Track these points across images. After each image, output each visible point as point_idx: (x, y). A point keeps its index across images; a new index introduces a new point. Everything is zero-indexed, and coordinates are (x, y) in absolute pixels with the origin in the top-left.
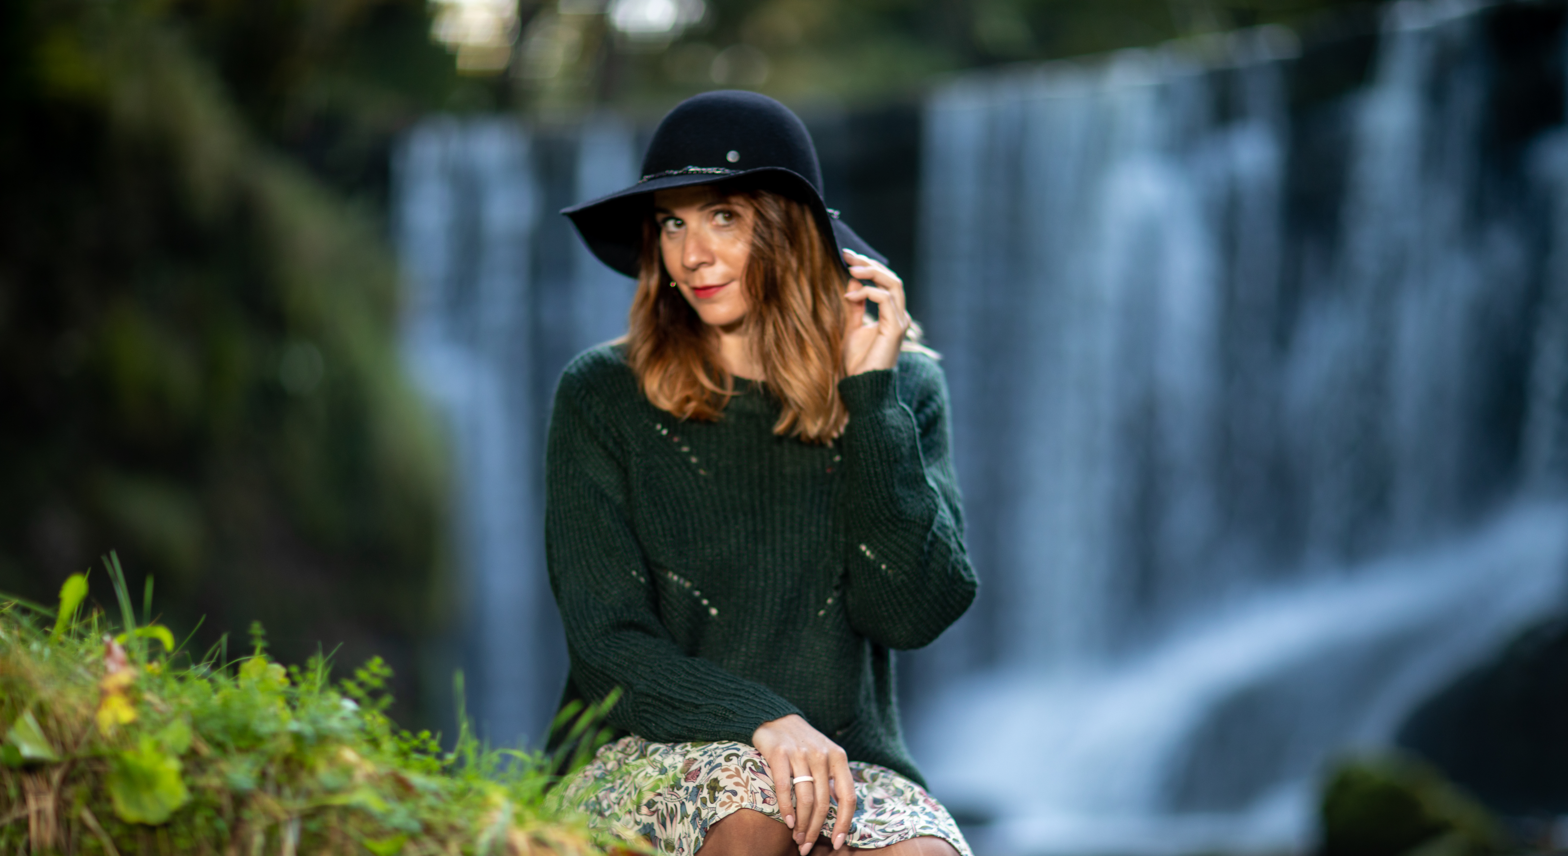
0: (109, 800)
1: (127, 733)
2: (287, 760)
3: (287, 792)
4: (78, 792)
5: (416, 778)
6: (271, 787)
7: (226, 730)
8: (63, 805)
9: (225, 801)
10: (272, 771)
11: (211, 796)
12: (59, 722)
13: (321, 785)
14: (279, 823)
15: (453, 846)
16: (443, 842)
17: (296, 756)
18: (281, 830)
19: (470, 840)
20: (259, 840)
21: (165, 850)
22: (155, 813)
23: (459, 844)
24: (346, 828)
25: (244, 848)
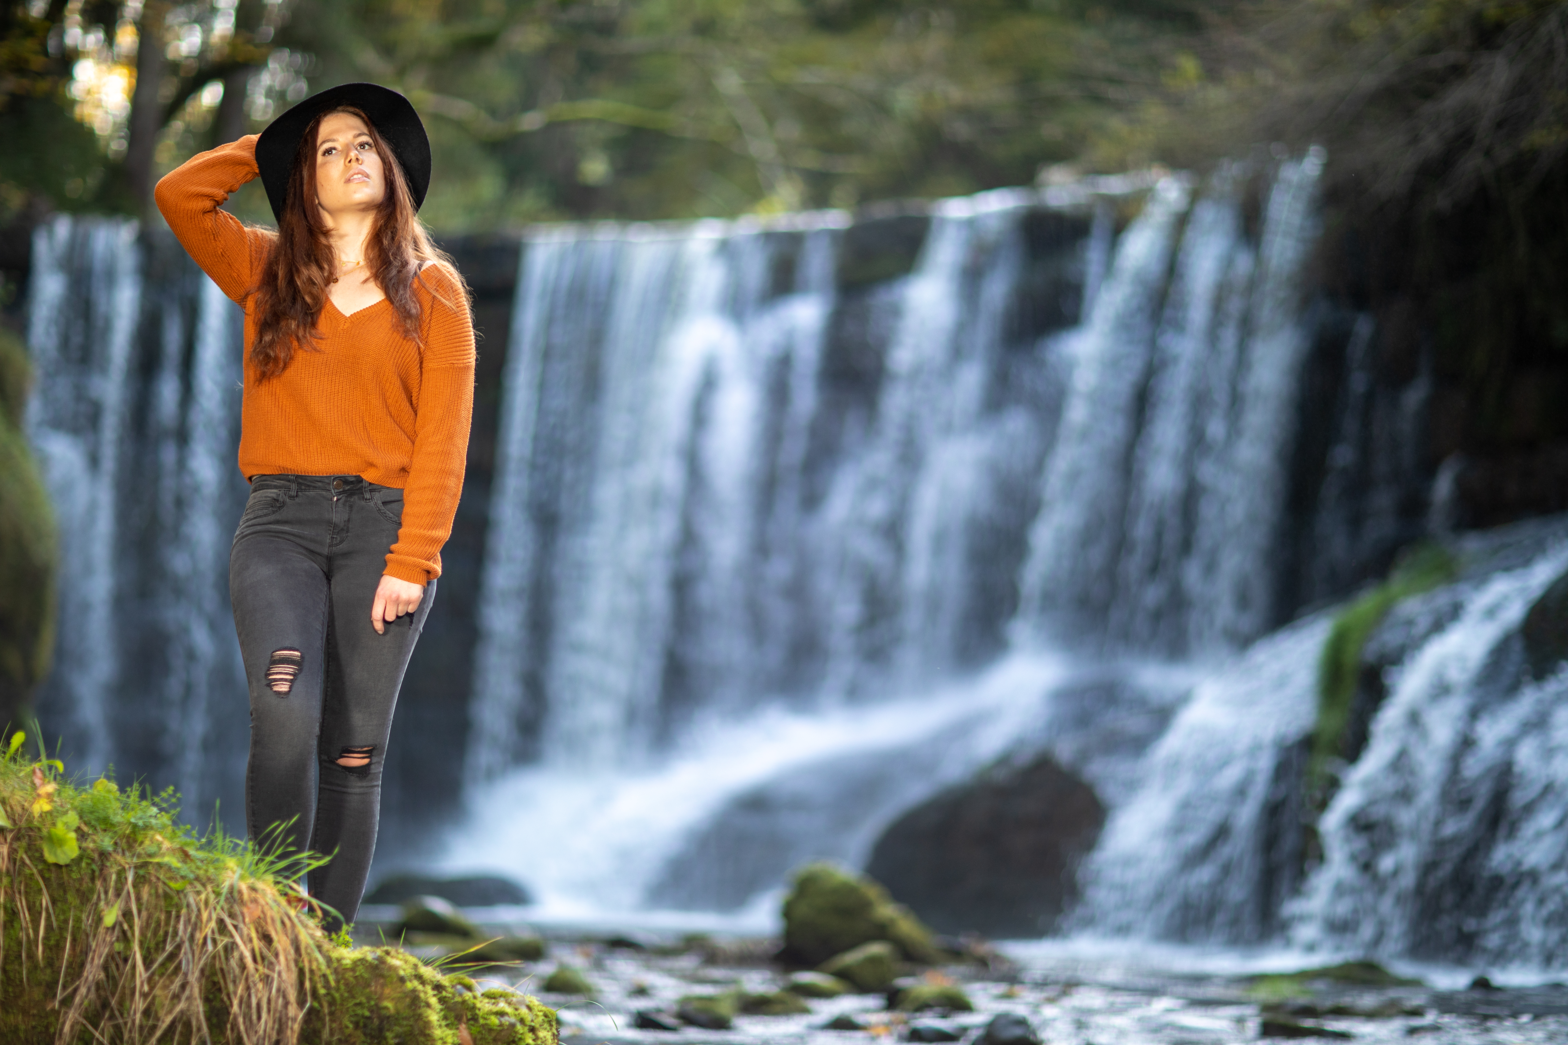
0: (39, 851)
1: (49, 817)
2: (128, 837)
3: (127, 854)
4: (21, 845)
5: (192, 852)
6: (120, 850)
7: (98, 819)
8: (12, 851)
9: (96, 856)
10: (120, 842)
11: (89, 853)
12: (12, 808)
13: (146, 853)
14: (124, 869)
15: (209, 889)
16: (204, 885)
17: (132, 836)
18: (125, 873)
19: (218, 886)
20: (114, 877)
21: (66, 878)
22: (63, 860)
23: (212, 887)
24: (158, 875)
25: (105, 880)
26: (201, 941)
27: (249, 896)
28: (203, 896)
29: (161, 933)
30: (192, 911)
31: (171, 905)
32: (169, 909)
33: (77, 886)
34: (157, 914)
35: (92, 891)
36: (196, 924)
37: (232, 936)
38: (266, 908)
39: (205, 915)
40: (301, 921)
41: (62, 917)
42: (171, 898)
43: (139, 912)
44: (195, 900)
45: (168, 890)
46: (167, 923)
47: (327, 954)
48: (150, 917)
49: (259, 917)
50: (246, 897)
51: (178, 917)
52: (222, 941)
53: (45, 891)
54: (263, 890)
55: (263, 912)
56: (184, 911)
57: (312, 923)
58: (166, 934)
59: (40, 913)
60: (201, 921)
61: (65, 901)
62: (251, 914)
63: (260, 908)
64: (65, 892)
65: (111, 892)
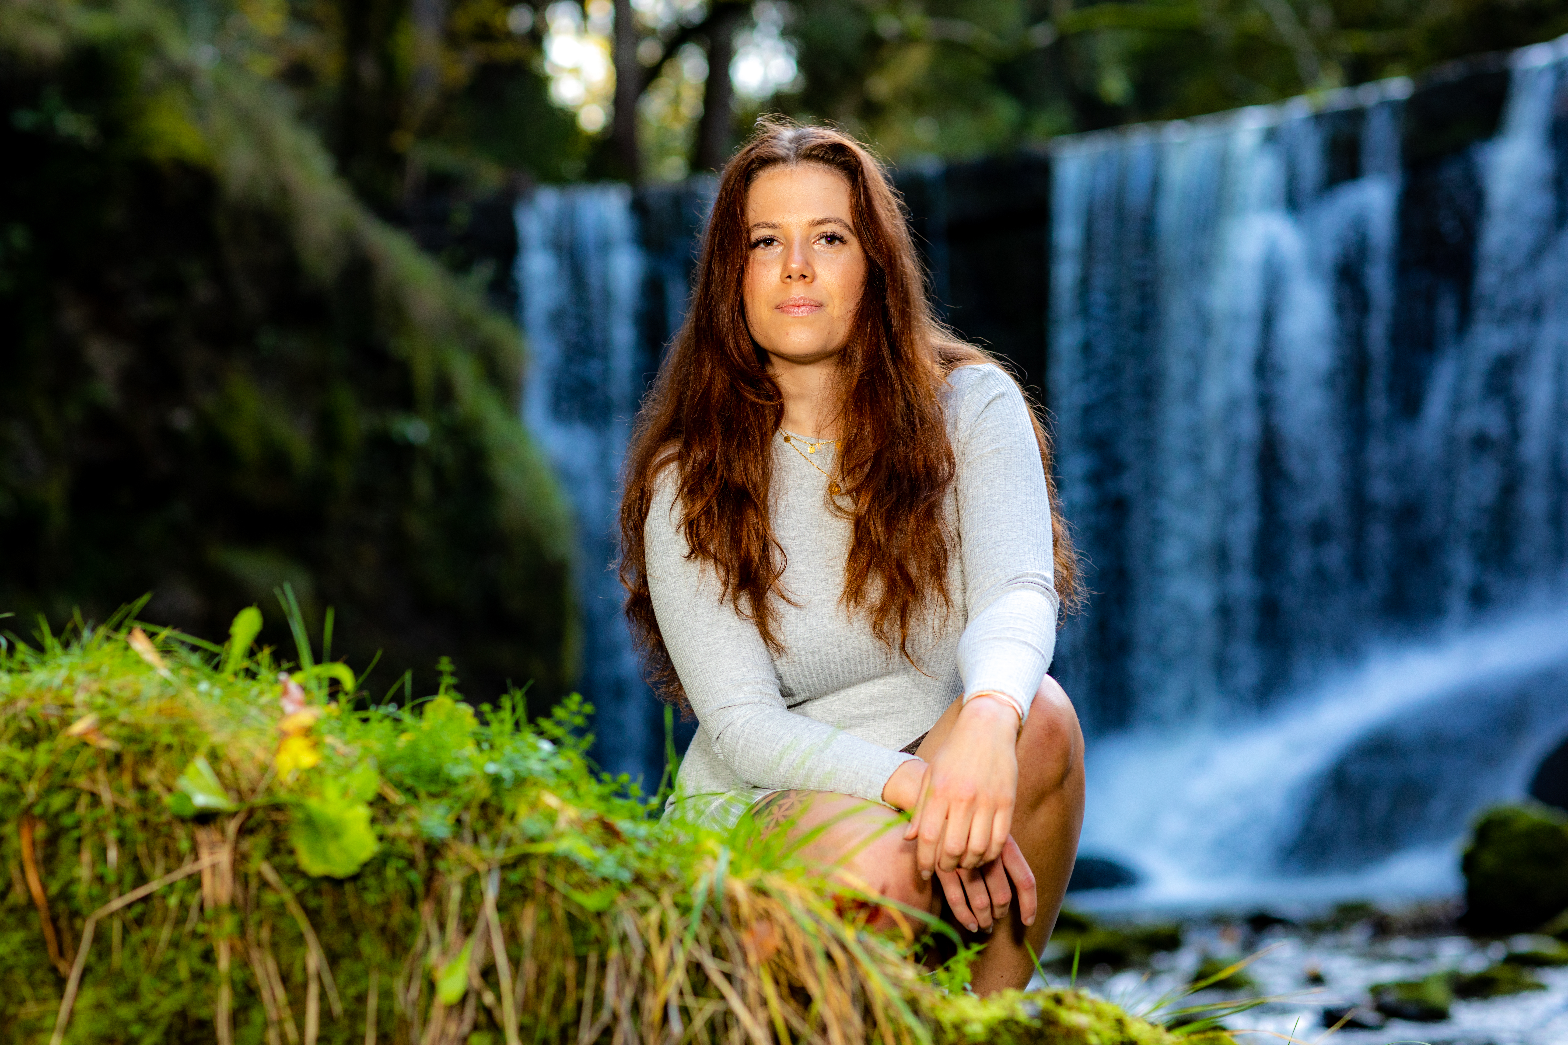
0: (292, 852)
1: (309, 779)
2: (484, 805)
3: (485, 840)
4: (257, 844)
5: (623, 824)
6: (467, 835)
7: (416, 774)
8: (240, 859)
9: (417, 851)
10: (467, 817)
11: (401, 846)
12: (234, 768)
13: (523, 834)
14: (476, 875)
15: (667, 899)
16: (655, 894)
17: (494, 802)
18: (479, 882)
19: (684, 891)
20: (456, 893)
21: (353, 905)
22: (342, 868)
23: (673, 896)
24: (550, 879)
25: (440, 902)
26: (657, 1015)
27: (753, 907)
28: (653, 917)
29: (570, 1004)
30: (633, 951)
31: (585, 942)
32: (583, 950)
33: (379, 918)
34: (556, 966)
35: (410, 927)
36: (642, 980)
37: (722, 997)
38: (791, 930)
39: (660, 958)
40: (868, 951)
41: (352, 991)
42: (585, 928)
43: (515, 963)
44: (636, 926)
45: (574, 911)
46: (580, 984)
47: (931, 1015)
48: (542, 971)
49: (779, 952)
50: (745, 909)
51: (602, 966)
52: (700, 1010)
53: (311, 937)
54: (781, 892)
55: (786, 938)
56: (614, 952)
57: (892, 951)
58: (580, 1005)
59: (305, 986)
60: (654, 972)
61: (357, 955)
62: (759, 946)
63: (778, 931)
64: (356, 936)
65: (452, 925)
